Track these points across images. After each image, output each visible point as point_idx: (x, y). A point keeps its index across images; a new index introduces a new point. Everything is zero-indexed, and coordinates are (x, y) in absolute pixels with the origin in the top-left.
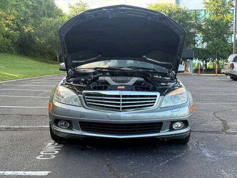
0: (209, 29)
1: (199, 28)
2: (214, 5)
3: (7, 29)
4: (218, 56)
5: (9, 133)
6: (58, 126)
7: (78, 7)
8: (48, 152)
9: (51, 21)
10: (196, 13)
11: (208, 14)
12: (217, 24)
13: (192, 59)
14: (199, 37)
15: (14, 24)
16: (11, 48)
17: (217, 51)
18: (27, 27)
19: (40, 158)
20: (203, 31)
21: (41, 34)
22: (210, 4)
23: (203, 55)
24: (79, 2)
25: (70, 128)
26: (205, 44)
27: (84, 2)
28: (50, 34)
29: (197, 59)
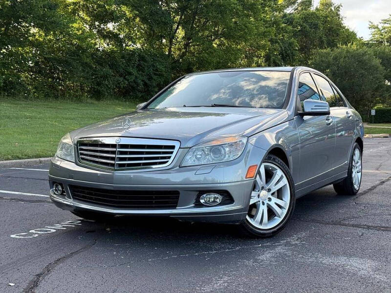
9: (328, 53)
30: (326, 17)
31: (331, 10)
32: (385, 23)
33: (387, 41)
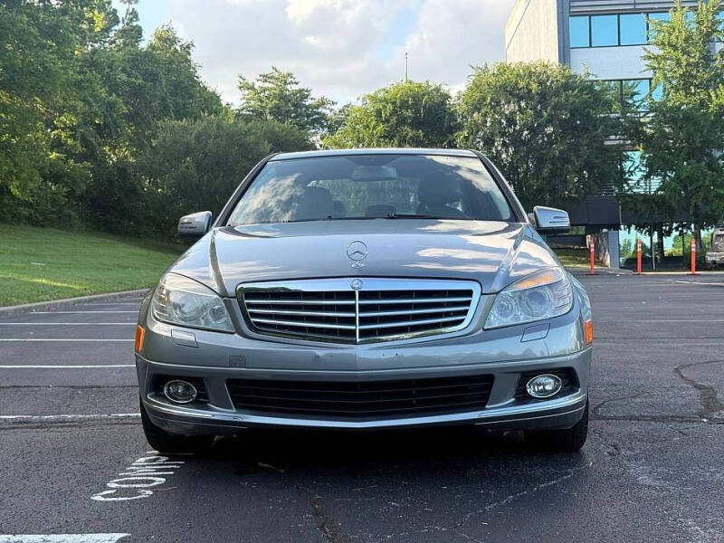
0: (665, 136)
1: (634, 132)
2: (678, 63)
3: (54, 155)
4: (696, 215)
5: (23, 435)
6: (163, 397)
7: (267, 85)
8: (133, 482)
9: (184, 128)
10: (624, 90)
11: (660, 89)
12: (689, 117)
13: (617, 228)
14: (635, 161)
15: (75, 140)
16: (66, 211)
17: (693, 202)
18: (113, 148)
19: (103, 499)
20: (648, 142)
21: (155, 166)
22: (665, 58)
23: (651, 214)
24: (268, 71)
25: (200, 403)
26: (656, 182)
27: (285, 72)
28: (183, 167)
29: (633, 227)
30: (171, 63)
31: (176, 50)
32: (266, 81)
33: (270, 113)
